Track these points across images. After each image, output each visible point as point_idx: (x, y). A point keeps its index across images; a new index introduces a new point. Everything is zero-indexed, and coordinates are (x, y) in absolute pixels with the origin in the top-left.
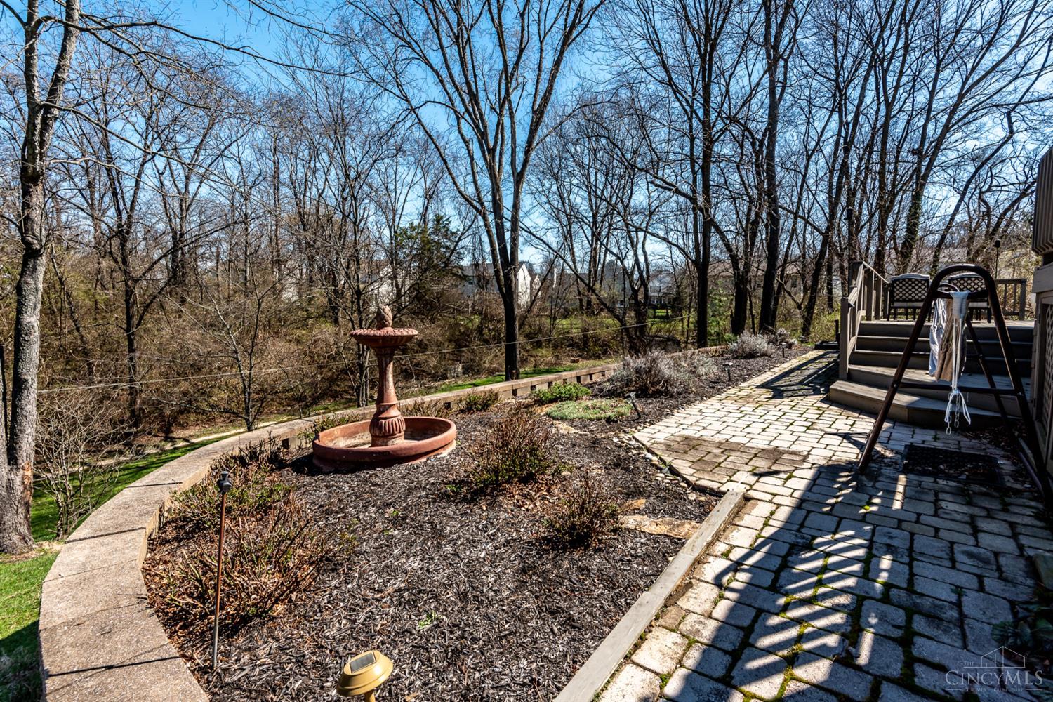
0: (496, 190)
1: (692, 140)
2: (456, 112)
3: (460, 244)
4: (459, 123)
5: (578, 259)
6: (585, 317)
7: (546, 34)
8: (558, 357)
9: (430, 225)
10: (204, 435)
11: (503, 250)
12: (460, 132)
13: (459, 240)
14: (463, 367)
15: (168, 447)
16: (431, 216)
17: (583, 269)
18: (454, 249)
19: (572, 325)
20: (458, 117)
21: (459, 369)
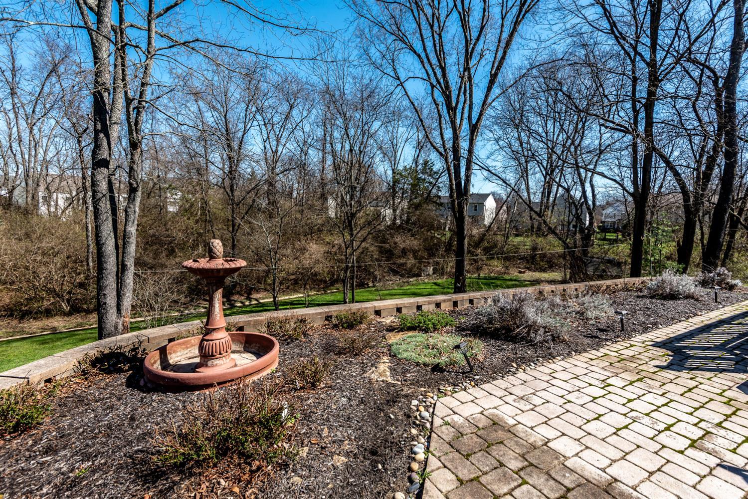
0: (456, 138)
1: (635, 80)
2: (431, 84)
3: (440, 180)
4: (433, 91)
5: (531, 191)
6: (534, 237)
7: (506, 14)
8: (507, 268)
9: (420, 167)
10: (267, 298)
11: (459, 184)
12: (433, 98)
13: (439, 177)
14: (433, 269)
15: (247, 303)
16: (421, 161)
17: (536, 199)
18: (435, 184)
19: (523, 243)
20: (433, 86)
21: (430, 270)
